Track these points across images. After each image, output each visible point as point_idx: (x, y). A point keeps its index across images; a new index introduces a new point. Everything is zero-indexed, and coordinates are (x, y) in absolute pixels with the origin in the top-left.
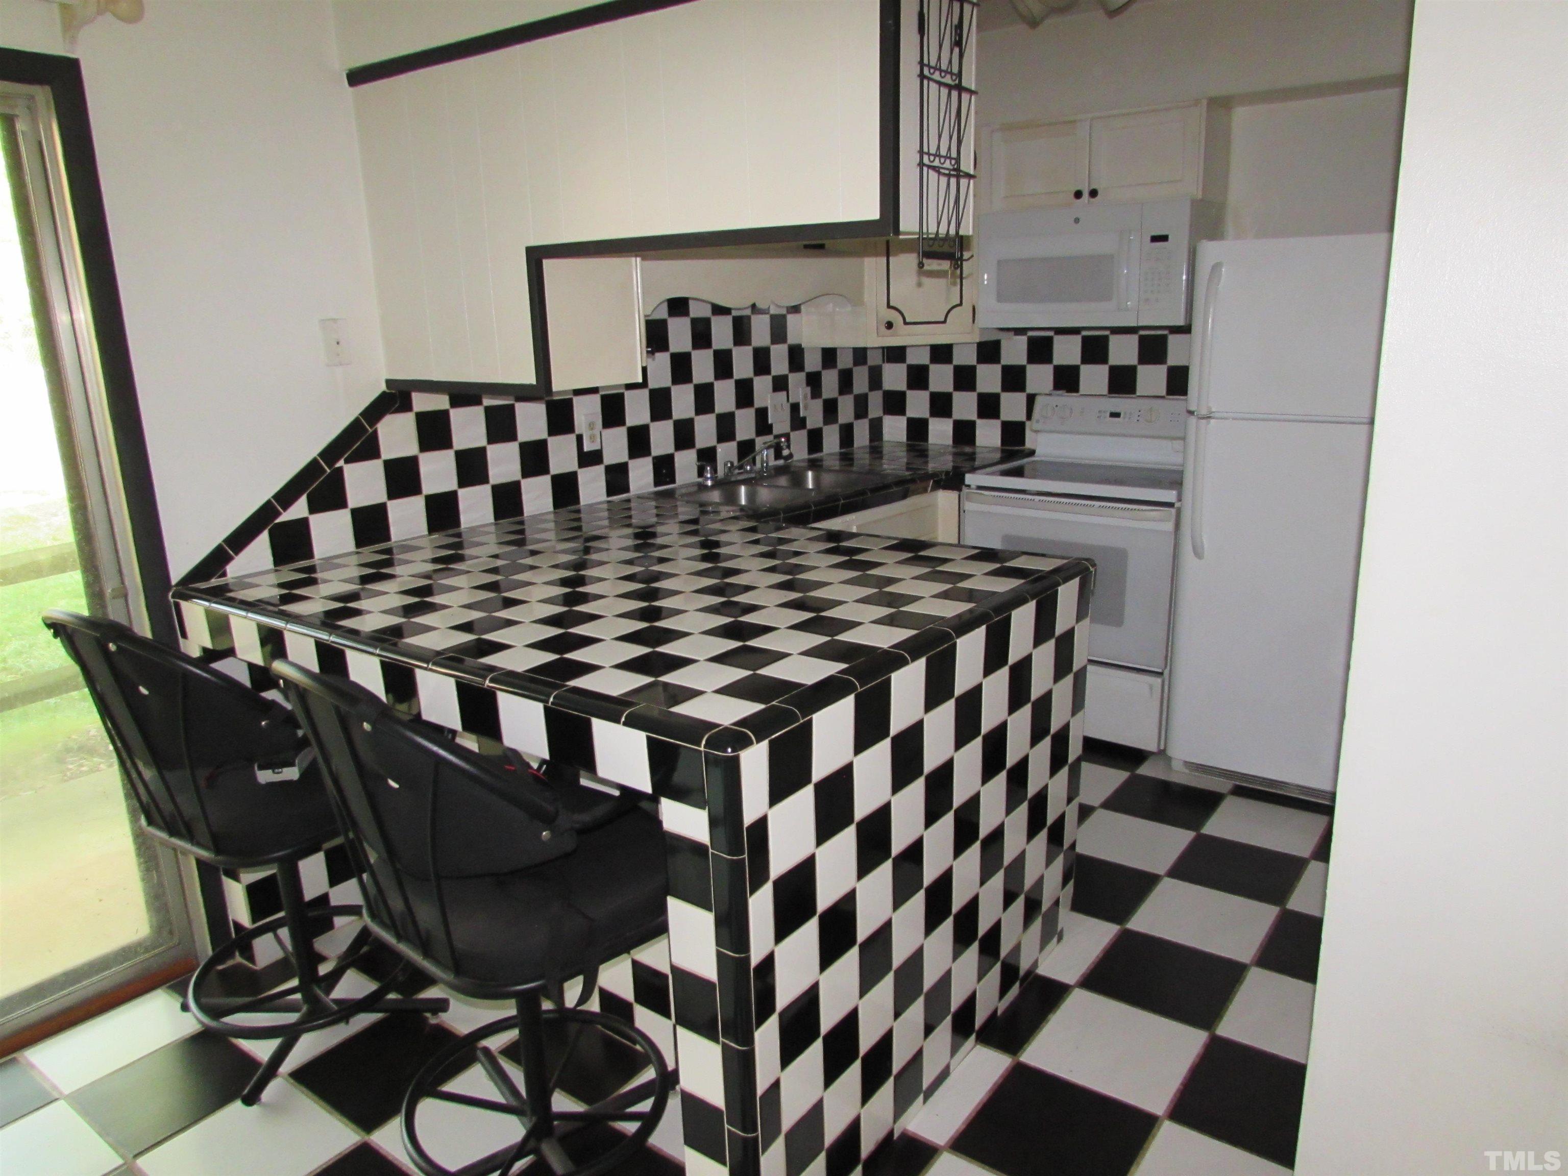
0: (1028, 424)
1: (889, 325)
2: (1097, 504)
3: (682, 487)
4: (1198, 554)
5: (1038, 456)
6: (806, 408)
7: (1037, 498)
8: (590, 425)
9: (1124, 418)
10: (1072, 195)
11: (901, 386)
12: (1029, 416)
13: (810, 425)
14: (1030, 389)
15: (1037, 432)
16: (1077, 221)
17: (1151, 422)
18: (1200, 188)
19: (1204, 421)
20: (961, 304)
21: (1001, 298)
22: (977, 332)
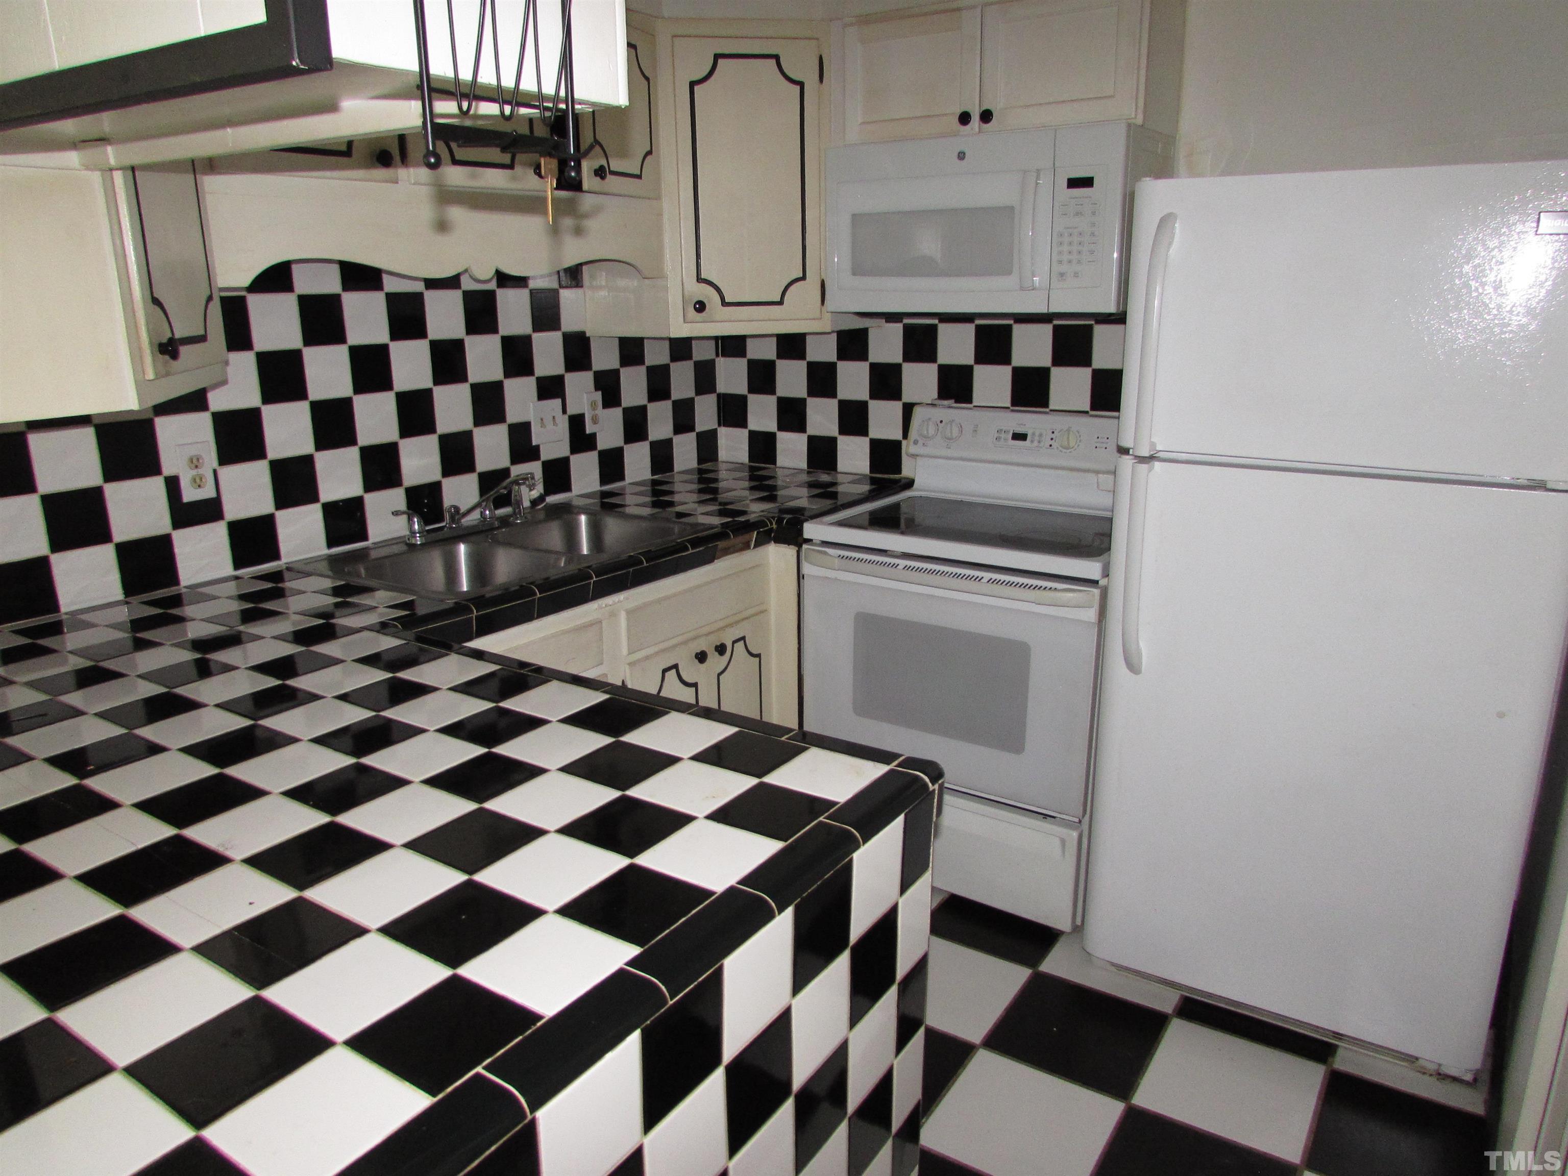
0: (904, 443)
1: (700, 307)
2: (987, 575)
3: (379, 545)
4: (1133, 667)
5: (918, 490)
6: (595, 420)
7: (903, 563)
8: (191, 460)
9: (1032, 442)
10: (956, 120)
11: (741, 387)
12: (905, 435)
13: (603, 443)
14: (907, 397)
15: (914, 456)
16: (961, 156)
17: (1067, 448)
18: (1140, 111)
19: (1143, 467)
20: (804, 278)
21: (858, 270)
22: (827, 317)
